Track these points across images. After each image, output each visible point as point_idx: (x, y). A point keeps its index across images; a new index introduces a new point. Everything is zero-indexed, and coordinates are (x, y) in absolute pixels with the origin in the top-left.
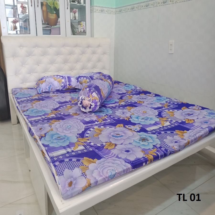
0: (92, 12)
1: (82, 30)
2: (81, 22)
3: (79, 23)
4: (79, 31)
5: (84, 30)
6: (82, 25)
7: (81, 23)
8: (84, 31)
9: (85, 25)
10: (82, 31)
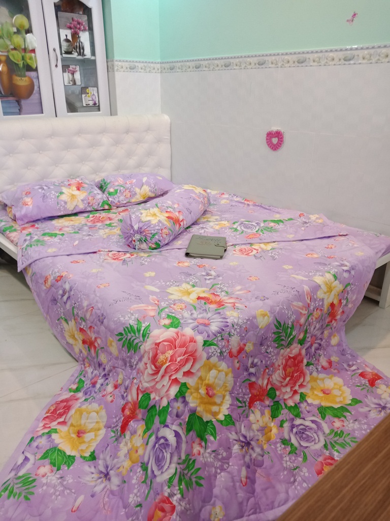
0: (110, 69)
1: (91, 103)
2: (88, 88)
3: (84, 90)
4: (84, 105)
5: (95, 102)
6: (91, 93)
7: (88, 91)
8: (95, 104)
9: (96, 95)
10: (91, 105)
